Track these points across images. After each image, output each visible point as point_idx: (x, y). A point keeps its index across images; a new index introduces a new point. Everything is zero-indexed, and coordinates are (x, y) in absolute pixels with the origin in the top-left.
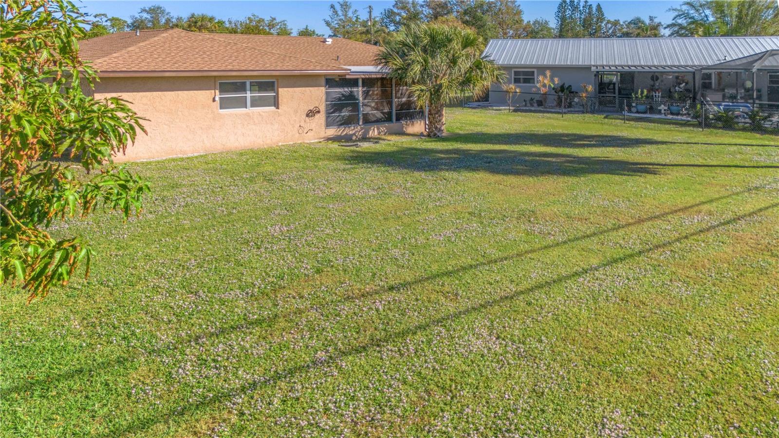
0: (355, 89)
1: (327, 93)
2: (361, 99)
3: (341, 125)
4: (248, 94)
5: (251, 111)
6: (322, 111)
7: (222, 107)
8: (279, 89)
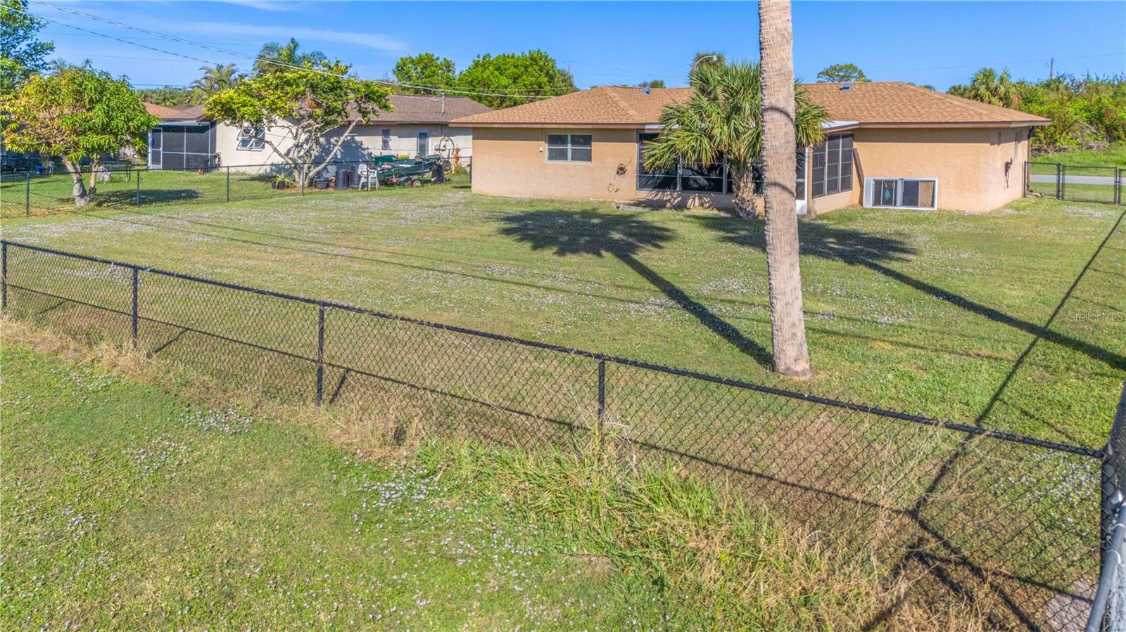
1: (640, 150)
3: (655, 188)
4: (569, 147)
5: (569, 163)
6: (632, 170)
7: (550, 158)
8: (593, 143)
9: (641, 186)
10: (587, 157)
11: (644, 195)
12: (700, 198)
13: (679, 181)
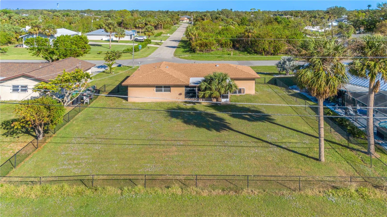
0: (195, 88)
1: (186, 89)
2: (197, 91)
3: (189, 98)
4: (163, 89)
5: (163, 93)
6: (184, 93)
7: (156, 91)
8: (171, 88)
9: (186, 97)
10: (170, 91)
11: (187, 100)
12: (202, 99)
13: (197, 96)
